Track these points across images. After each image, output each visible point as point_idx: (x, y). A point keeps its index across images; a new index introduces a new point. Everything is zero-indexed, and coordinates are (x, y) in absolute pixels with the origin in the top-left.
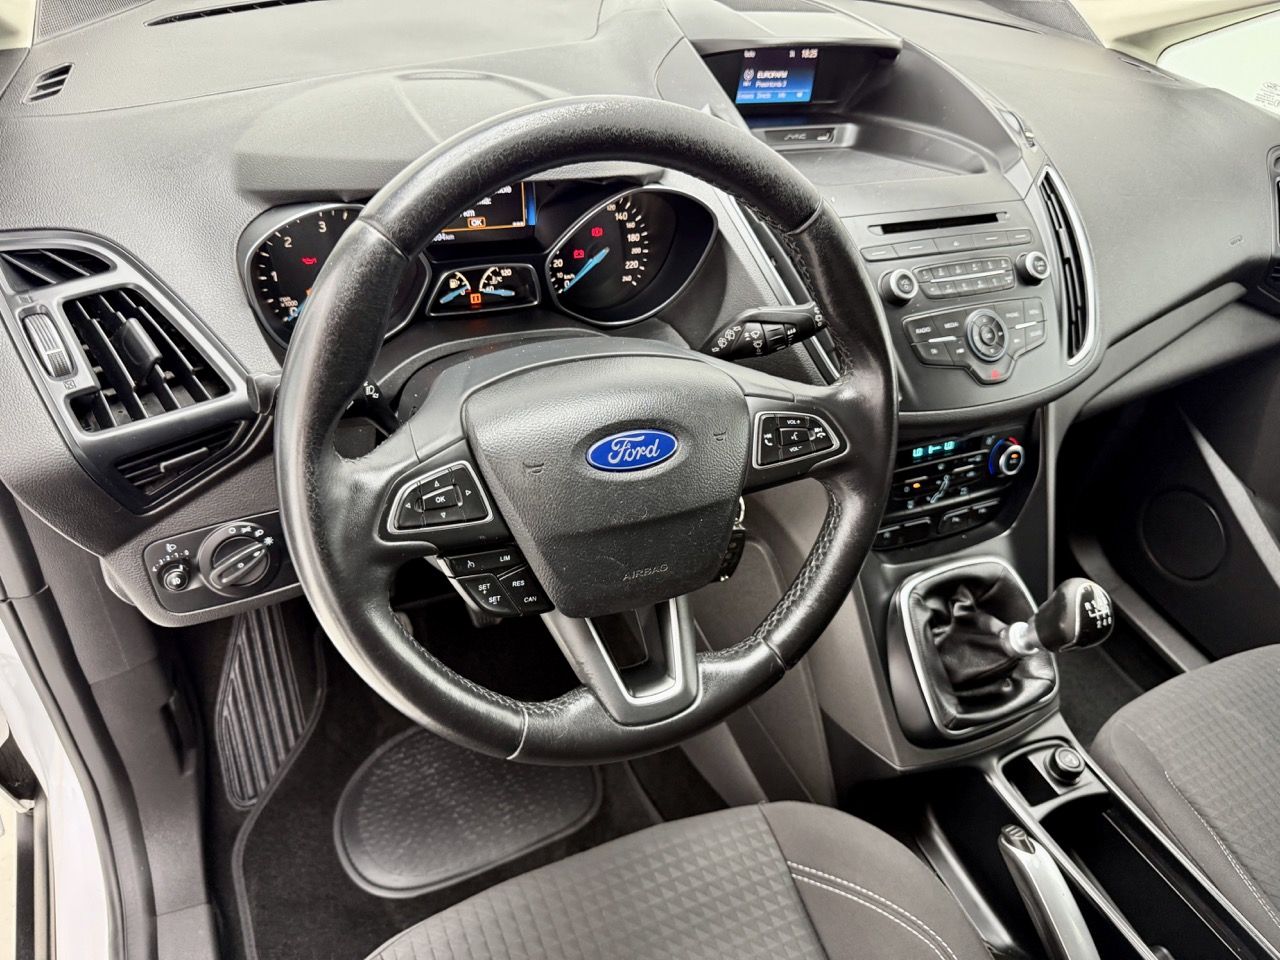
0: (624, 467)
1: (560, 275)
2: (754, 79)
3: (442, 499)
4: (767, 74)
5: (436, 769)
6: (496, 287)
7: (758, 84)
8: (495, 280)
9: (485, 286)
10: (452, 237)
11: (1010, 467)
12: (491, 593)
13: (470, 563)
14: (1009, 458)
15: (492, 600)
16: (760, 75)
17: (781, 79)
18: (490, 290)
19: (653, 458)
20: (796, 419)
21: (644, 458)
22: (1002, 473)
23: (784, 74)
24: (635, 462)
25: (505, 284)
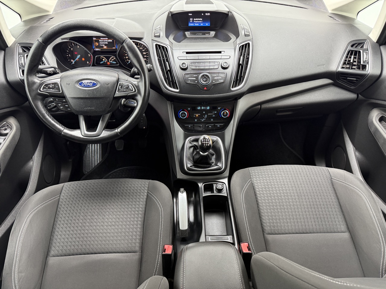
0: (84, 86)
1: (127, 60)
2: (193, 20)
3: (51, 87)
4: (196, 19)
6: (113, 61)
7: (194, 21)
8: (112, 60)
9: (110, 61)
10: (100, 50)
11: (224, 116)
12: (61, 106)
13: (57, 100)
15: (61, 107)
16: (194, 19)
17: (201, 20)
18: (111, 62)
19: (91, 86)
20: (126, 84)
21: (89, 86)
23: (201, 19)
24: (87, 86)
25: (114, 61)
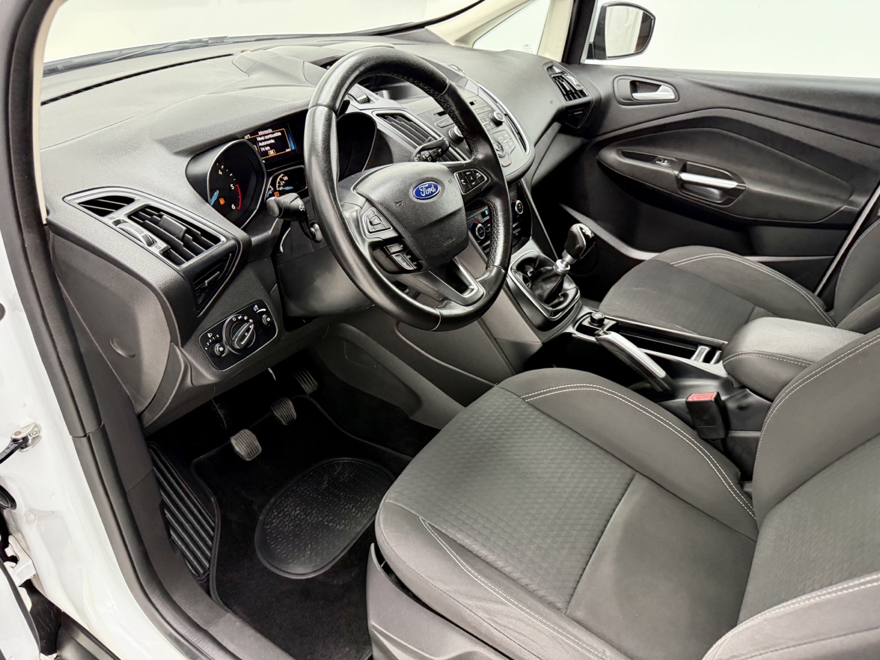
5: (299, 510)
6: (284, 186)
8: (282, 183)
9: (279, 187)
11: (520, 210)
14: (518, 207)
15: (404, 264)
20: (468, 171)
22: (518, 214)
